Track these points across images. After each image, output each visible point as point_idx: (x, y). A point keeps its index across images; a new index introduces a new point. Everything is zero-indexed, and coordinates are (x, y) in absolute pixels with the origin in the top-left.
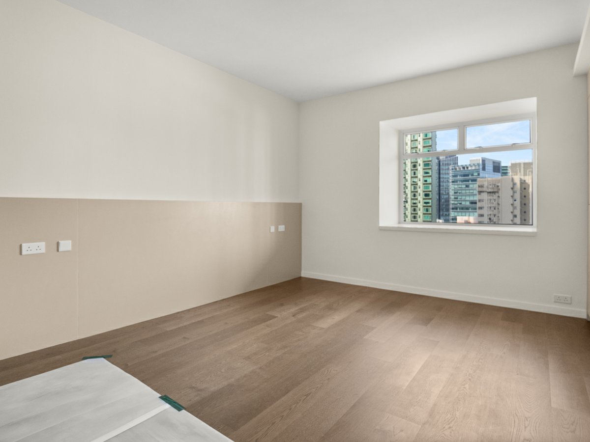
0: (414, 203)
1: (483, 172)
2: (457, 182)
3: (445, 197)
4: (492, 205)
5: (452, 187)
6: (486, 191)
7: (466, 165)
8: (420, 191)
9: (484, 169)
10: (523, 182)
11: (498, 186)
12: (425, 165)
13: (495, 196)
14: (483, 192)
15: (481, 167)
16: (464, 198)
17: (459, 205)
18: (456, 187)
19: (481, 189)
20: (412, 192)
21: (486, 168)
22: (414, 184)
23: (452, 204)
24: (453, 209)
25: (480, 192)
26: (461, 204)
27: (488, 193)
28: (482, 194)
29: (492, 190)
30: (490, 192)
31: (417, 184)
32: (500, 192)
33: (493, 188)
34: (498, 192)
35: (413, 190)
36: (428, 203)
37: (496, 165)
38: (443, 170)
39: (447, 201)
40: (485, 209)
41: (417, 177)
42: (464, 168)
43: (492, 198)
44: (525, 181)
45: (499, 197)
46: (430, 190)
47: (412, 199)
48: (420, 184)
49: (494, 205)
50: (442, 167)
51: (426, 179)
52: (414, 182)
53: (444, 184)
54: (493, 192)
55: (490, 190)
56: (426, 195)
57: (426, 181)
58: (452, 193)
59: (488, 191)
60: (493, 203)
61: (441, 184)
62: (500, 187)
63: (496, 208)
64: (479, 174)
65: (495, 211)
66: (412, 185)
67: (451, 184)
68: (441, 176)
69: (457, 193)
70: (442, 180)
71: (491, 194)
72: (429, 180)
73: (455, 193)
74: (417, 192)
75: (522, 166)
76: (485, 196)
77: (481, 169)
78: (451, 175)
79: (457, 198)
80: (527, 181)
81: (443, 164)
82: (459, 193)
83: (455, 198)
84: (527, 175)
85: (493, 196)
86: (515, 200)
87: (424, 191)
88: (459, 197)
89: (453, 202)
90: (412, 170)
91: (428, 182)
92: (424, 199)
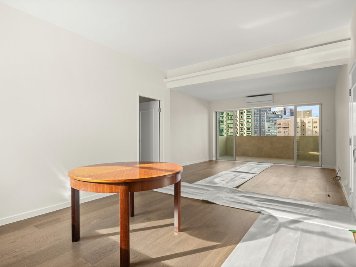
0: (241, 134)
1: (284, 115)
2: (269, 121)
3: (263, 130)
5: (266, 124)
6: (282, 127)
7: (274, 112)
8: (245, 127)
9: (285, 113)
10: (302, 122)
11: (289, 124)
12: (247, 112)
13: (287, 130)
14: (281, 127)
15: (283, 113)
16: (273, 130)
17: (270, 135)
18: (269, 124)
19: (279, 126)
20: (240, 127)
21: (286, 113)
22: (242, 123)
23: (267, 134)
26: (271, 134)
27: (283, 128)
28: (280, 128)
29: (285, 126)
30: (284, 128)
31: (243, 123)
32: (289, 127)
33: (286, 125)
35: (241, 126)
36: (249, 134)
37: (292, 111)
38: (262, 114)
39: (264, 132)
41: (243, 119)
42: (273, 113)
43: (285, 131)
44: (304, 121)
45: (289, 130)
46: (250, 126)
47: (240, 132)
48: (245, 123)
50: (261, 113)
51: (248, 120)
52: (241, 122)
53: (263, 123)
54: (286, 127)
55: (284, 126)
56: (248, 129)
57: (248, 121)
58: (266, 127)
60: (286, 134)
61: (261, 122)
64: (282, 117)
66: (240, 123)
67: (266, 122)
68: (261, 118)
69: (269, 128)
70: (261, 120)
71: (285, 129)
72: (250, 121)
73: (268, 128)
74: (243, 127)
75: (302, 112)
76: (281, 130)
77: (283, 114)
78: (266, 117)
79: (269, 131)
80: (305, 121)
81: (262, 111)
82: (271, 128)
84: (305, 118)
85: (286, 130)
86: (298, 132)
87: (247, 127)
88: (271, 130)
89: (267, 133)
90: (240, 115)
91: (249, 122)
92: (247, 131)
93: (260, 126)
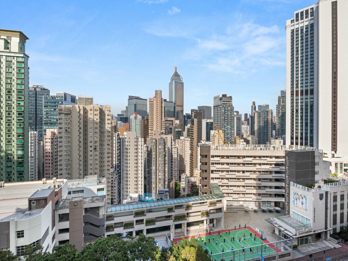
0: (9, 120)
1: (65, 101)
2: (48, 107)
3: (40, 116)
4: (67, 122)
5: (44, 110)
6: (63, 113)
7: (54, 96)
8: (14, 111)
9: (65, 99)
11: (71, 110)
12: (18, 92)
13: (69, 117)
14: (62, 113)
15: (64, 98)
16: (52, 117)
17: (49, 121)
18: (47, 109)
19: (60, 112)
20: (6, 111)
21: (67, 99)
22: (9, 106)
23: (45, 121)
24: (45, 124)
25: (60, 114)
26: (50, 121)
27: (65, 114)
28: (61, 115)
29: (67, 113)
30: (66, 114)
31: (11, 106)
32: (72, 114)
33: (68, 111)
34: (71, 114)
35: (7, 110)
36: (21, 120)
37: (72, 98)
38: (39, 98)
39: (41, 118)
40: (63, 124)
41: (11, 100)
42: (53, 98)
43: (67, 117)
44: (86, 108)
45: (71, 117)
46: (23, 110)
47: (6, 117)
48: (14, 105)
49: (68, 122)
50: (38, 96)
51: (19, 102)
52: (9, 104)
53: (40, 108)
54: (68, 114)
55: (66, 113)
56: (19, 114)
57: (19, 104)
58: (44, 113)
59: (65, 113)
60: (68, 121)
61: (38, 107)
62: (72, 111)
63: (70, 124)
64: (62, 103)
65: (69, 125)
66: (6, 106)
67: (44, 107)
68: (38, 102)
69: (48, 113)
70: (38, 104)
71: (67, 115)
72: (22, 103)
73: (46, 113)
74: (11, 111)
75: (84, 99)
76: (63, 116)
77: (64, 100)
78: (44, 102)
80: (87, 109)
81: (39, 94)
82: (50, 114)
83: (46, 117)
84: (87, 105)
85: (68, 116)
86: (81, 119)
87: (18, 111)
88: (49, 117)
89: (45, 120)
90: (6, 95)
91: (21, 105)
92: (17, 117)
93: (36, 112)
